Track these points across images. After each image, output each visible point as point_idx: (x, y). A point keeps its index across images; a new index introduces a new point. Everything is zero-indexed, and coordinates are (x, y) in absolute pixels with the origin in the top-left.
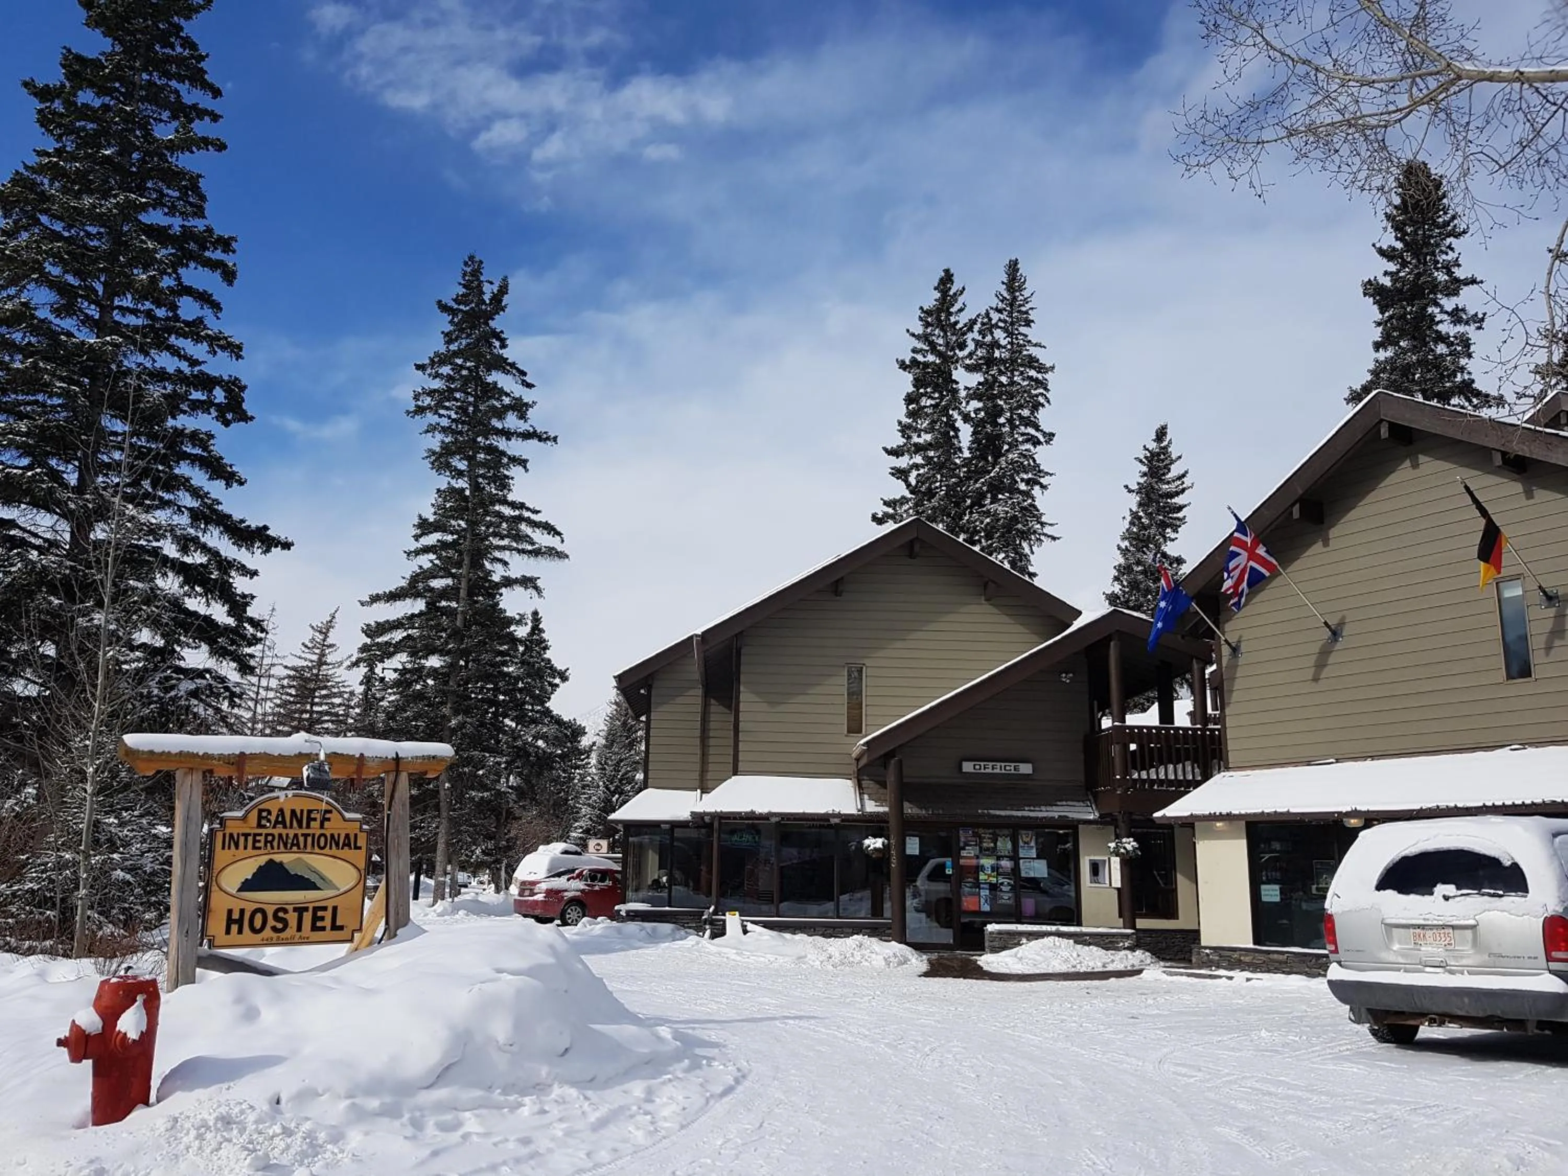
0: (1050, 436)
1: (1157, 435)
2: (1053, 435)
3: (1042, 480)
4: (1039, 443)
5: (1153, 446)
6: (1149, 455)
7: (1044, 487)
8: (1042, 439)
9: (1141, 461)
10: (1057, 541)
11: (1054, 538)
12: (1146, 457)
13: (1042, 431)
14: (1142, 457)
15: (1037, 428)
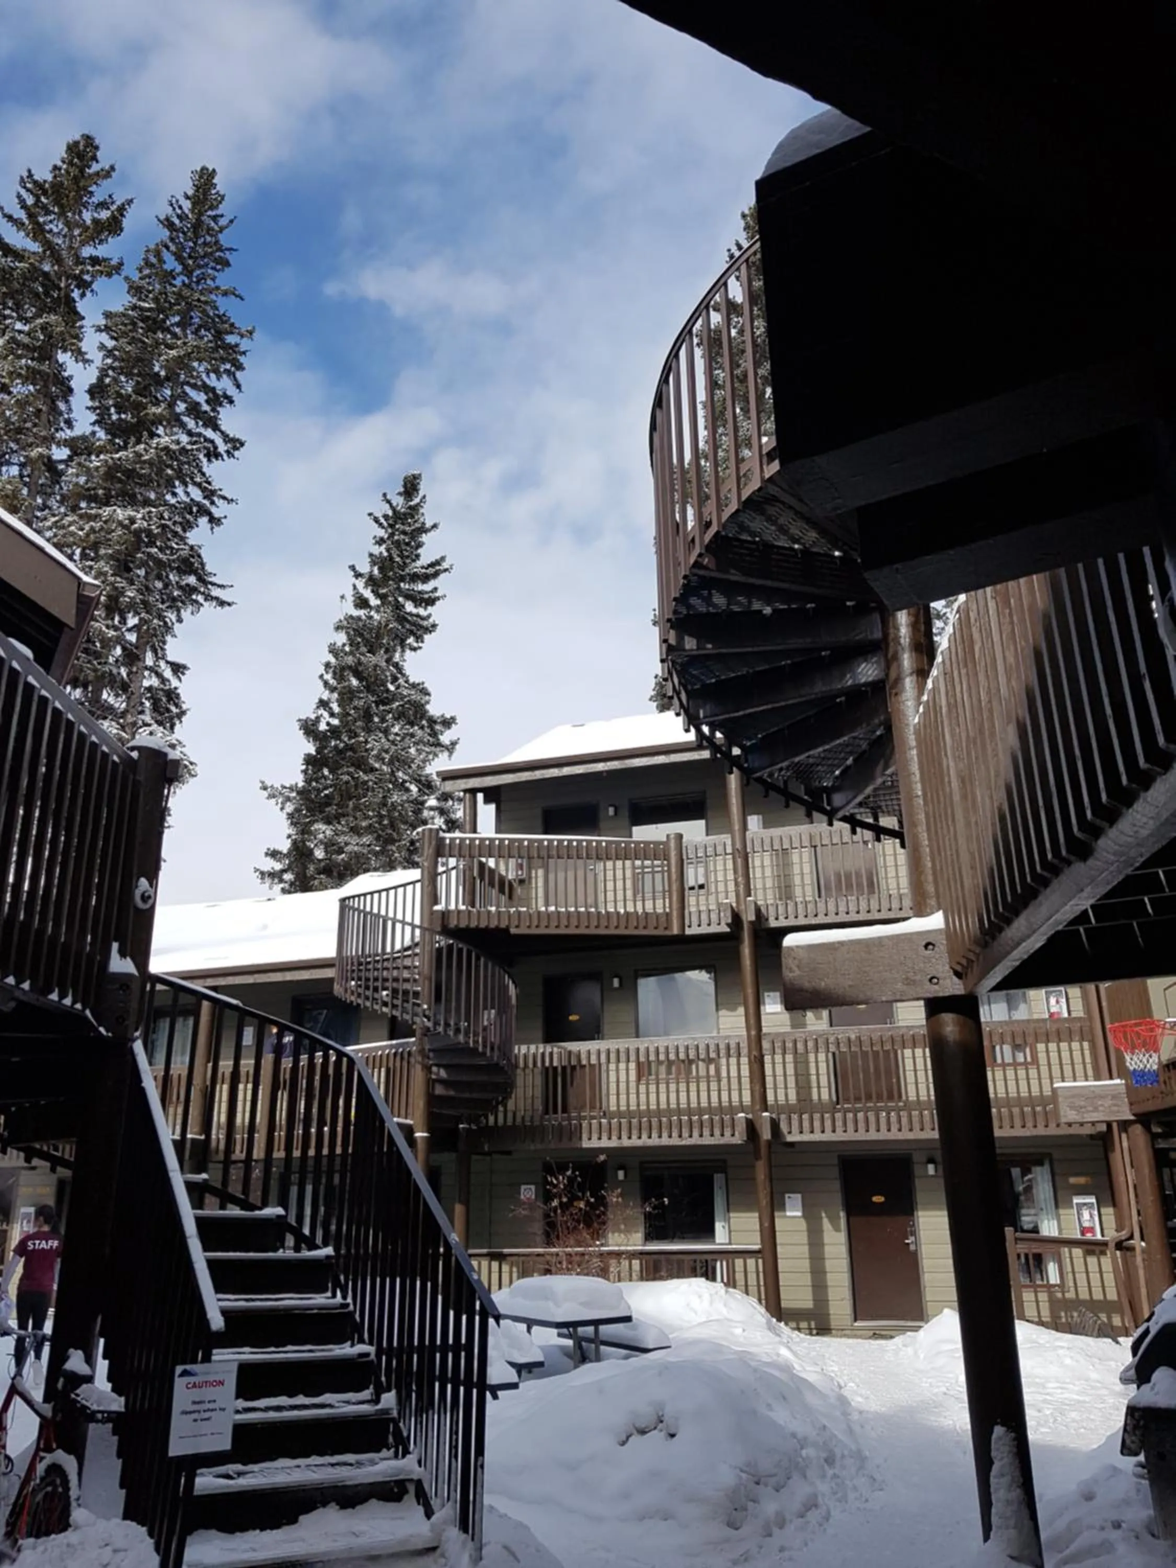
0: (236, 444)
1: (405, 486)
2: (242, 444)
3: (213, 510)
4: (217, 456)
5: (399, 502)
6: (390, 513)
7: (214, 521)
8: (222, 448)
9: (376, 520)
10: (227, 608)
11: (222, 603)
12: (386, 517)
13: (222, 433)
14: (379, 515)
15: (216, 428)
